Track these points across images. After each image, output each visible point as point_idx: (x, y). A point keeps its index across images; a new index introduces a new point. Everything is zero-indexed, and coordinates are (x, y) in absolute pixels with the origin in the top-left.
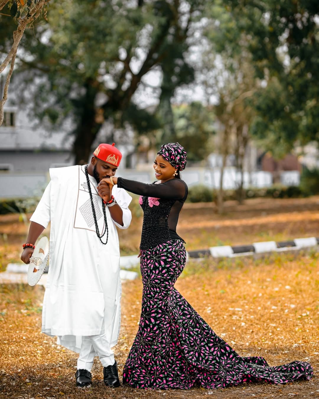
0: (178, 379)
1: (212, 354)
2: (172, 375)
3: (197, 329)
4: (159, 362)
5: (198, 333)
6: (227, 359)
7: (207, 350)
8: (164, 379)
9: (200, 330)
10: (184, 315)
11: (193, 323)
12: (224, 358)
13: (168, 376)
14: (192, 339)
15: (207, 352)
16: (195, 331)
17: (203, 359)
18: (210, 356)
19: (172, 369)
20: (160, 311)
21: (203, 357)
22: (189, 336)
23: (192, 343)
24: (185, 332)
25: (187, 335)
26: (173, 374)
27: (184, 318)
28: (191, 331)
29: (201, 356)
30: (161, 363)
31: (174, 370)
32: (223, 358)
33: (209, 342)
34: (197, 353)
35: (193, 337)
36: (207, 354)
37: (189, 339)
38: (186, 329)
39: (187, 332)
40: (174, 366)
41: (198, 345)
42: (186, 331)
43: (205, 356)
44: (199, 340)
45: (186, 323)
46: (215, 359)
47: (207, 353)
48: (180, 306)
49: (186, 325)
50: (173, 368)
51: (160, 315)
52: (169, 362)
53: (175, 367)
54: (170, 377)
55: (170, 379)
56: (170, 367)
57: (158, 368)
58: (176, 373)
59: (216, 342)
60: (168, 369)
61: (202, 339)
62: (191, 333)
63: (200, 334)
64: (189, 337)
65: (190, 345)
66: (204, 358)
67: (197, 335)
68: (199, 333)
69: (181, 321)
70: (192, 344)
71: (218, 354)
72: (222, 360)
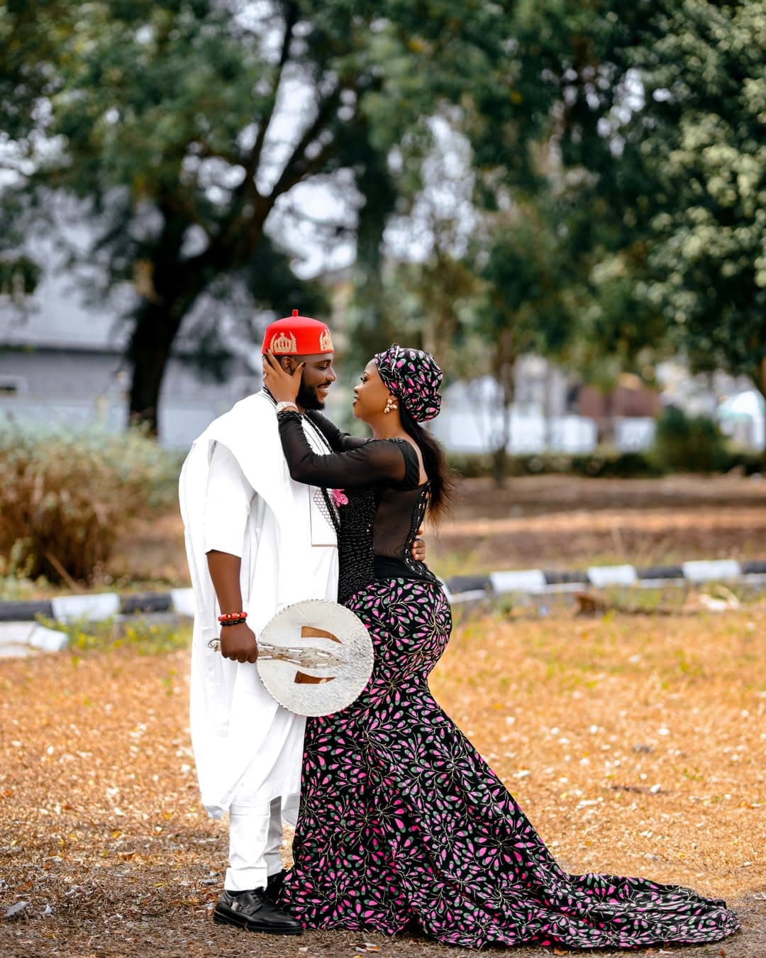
0: (389, 905)
1: (480, 863)
2: (378, 895)
3: (454, 798)
4: (342, 862)
5: (454, 806)
6: (514, 881)
7: (469, 851)
8: (358, 901)
9: (460, 802)
10: (429, 758)
11: (447, 783)
12: (508, 876)
13: (368, 895)
14: (438, 817)
15: (469, 855)
16: (447, 801)
17: (456, 866)
18: (474, 864)
19: (380, 880)
20: (341, 741)
21: (459, 863)
22: (432, 809)
23: (436, 825)
24: (425, 798)
25: (428, 805)
26: (381, 892)
27: (427, 765)
28: (438, 798)
29: (454, 860)
30: (346, 863)
31: (383, 883)
32: (504, 876)
33: (476, 833)
34: (444, 851)
35: (440, 813)
36: (467, 860)
37: (431, 816)
38: (427, 792)
39: (429, 799)
40: (384, 874)
41: (449, 834)
42: (427, 795)
43: (463, 863)
44: (453, 824)
45: (430, 778)
46: (486, 875)
47: (469, 858)
48: (425, 735)
49: (430, 782)
50: (381, 877)
51: (339, 751)
52: (372, 863)
53: (387, 875)
54: (372, 899)
55: (372, 903)
56: (375, 875)
57: (341, 876)
58: (387, 890)
59: (495, 836)
60: (371, 879)
61: (462, 823)
62: (438, 803)
63: (458, 810)
64: (431, 812)
65: (433, 829)
66: (459, 867)
67: (451, 812)
68: (457, 806)
69: (420, 770)
70: (437, 829)
71: (493, 864)
72: (502, 879)
